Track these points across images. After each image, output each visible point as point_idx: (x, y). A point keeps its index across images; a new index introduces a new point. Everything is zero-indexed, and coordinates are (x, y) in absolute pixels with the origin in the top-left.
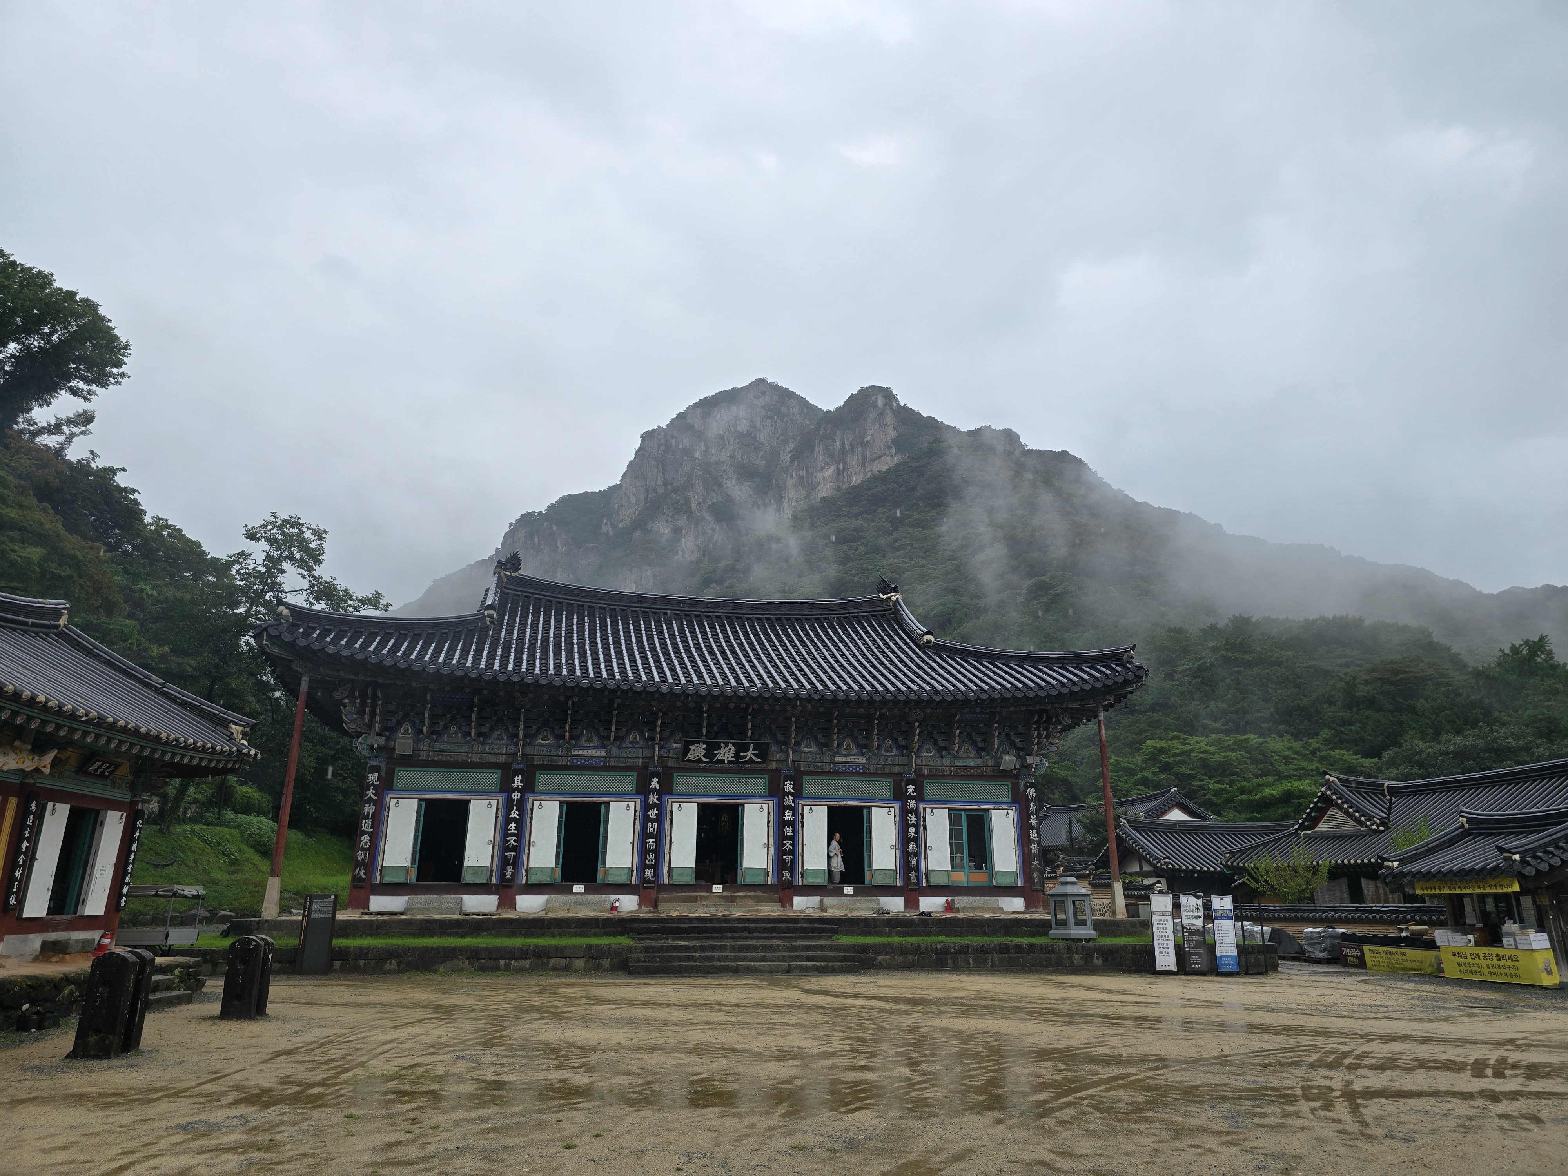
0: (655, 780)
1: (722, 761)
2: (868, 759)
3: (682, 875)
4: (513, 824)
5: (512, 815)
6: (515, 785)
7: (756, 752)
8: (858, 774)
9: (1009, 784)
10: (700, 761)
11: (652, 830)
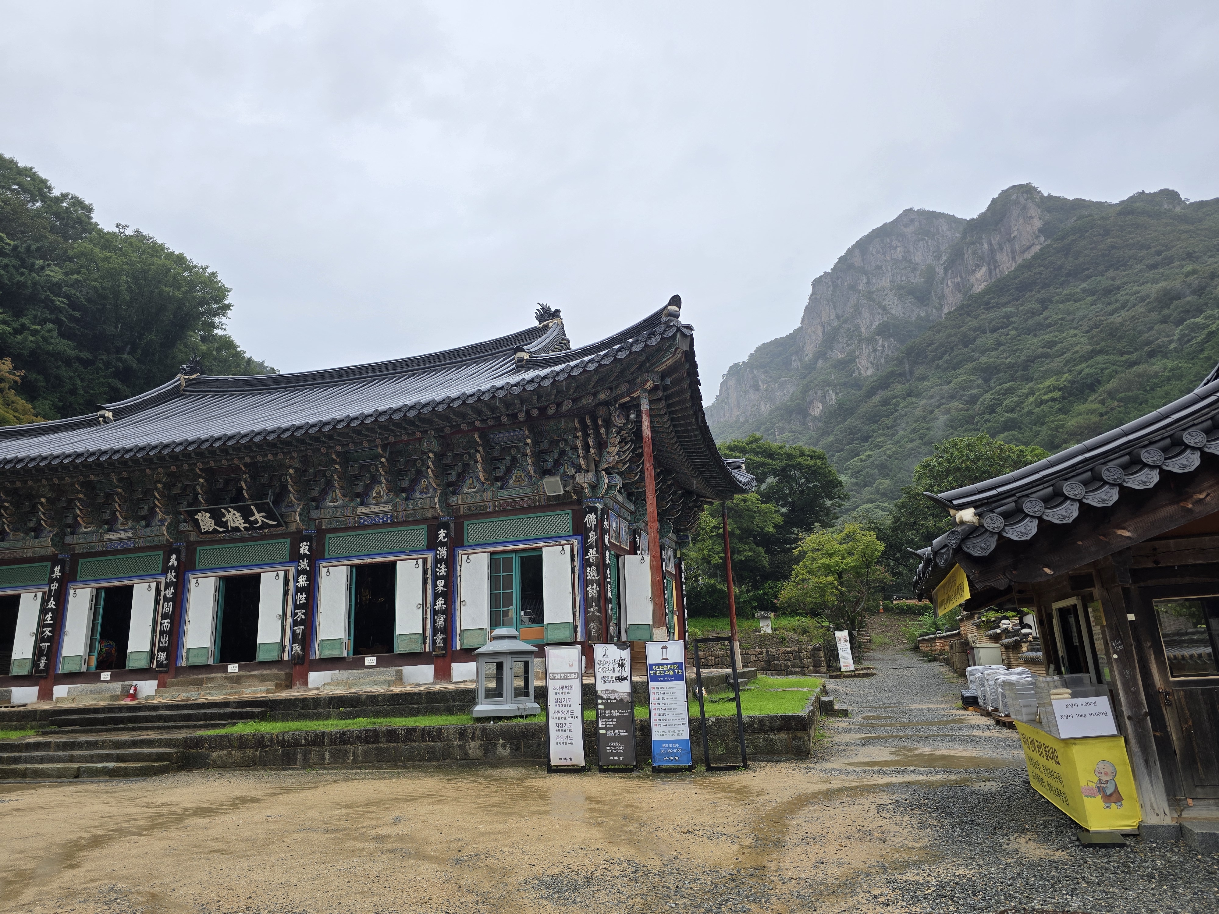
0: (174, 557)
1: (236, 529)
2: (395, 506)
3: (197, 656)
4: (50, 615)
5: (49, 606)
6: (54, 576)
7: (263, 514)
8: (385, 525)
9: (570, 512)
10: (215, 531)
11: (167, 610)
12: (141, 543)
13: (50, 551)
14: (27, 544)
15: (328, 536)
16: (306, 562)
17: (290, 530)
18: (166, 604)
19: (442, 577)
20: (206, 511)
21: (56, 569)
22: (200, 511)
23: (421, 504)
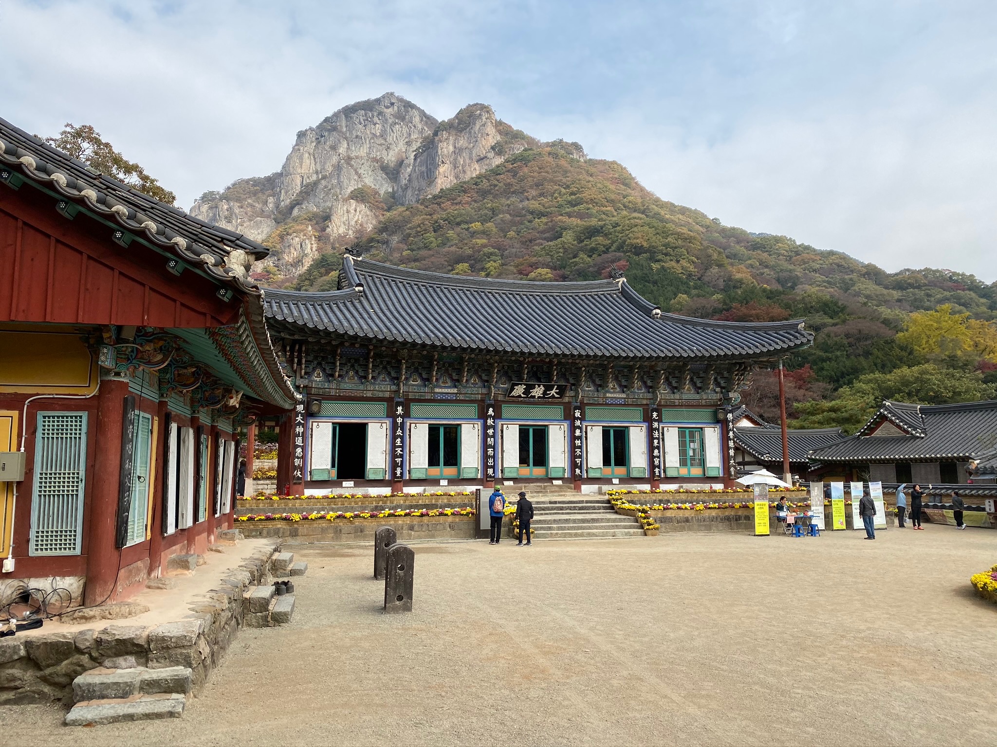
0: (491, 409)
1: (534, 397)
2: (628, 395)
3: (510, 472)
4: (399, 440)
5: (397, 434)
6: (398, 413)
7: (557, 390)
8: (621, 405)
9: (714, 410)
10: (520, 396)
11: (490, 443)
12: (462, 397)
13: (387, 395)
14: (369, 389)
15: (587, 407)
16: (579, 421)
17: (564, 401)
18: (489, 439)
19: (656, 438)
20: (525, 384)
21: (399, 408)
22: (521, 384)
23: (640, 395)
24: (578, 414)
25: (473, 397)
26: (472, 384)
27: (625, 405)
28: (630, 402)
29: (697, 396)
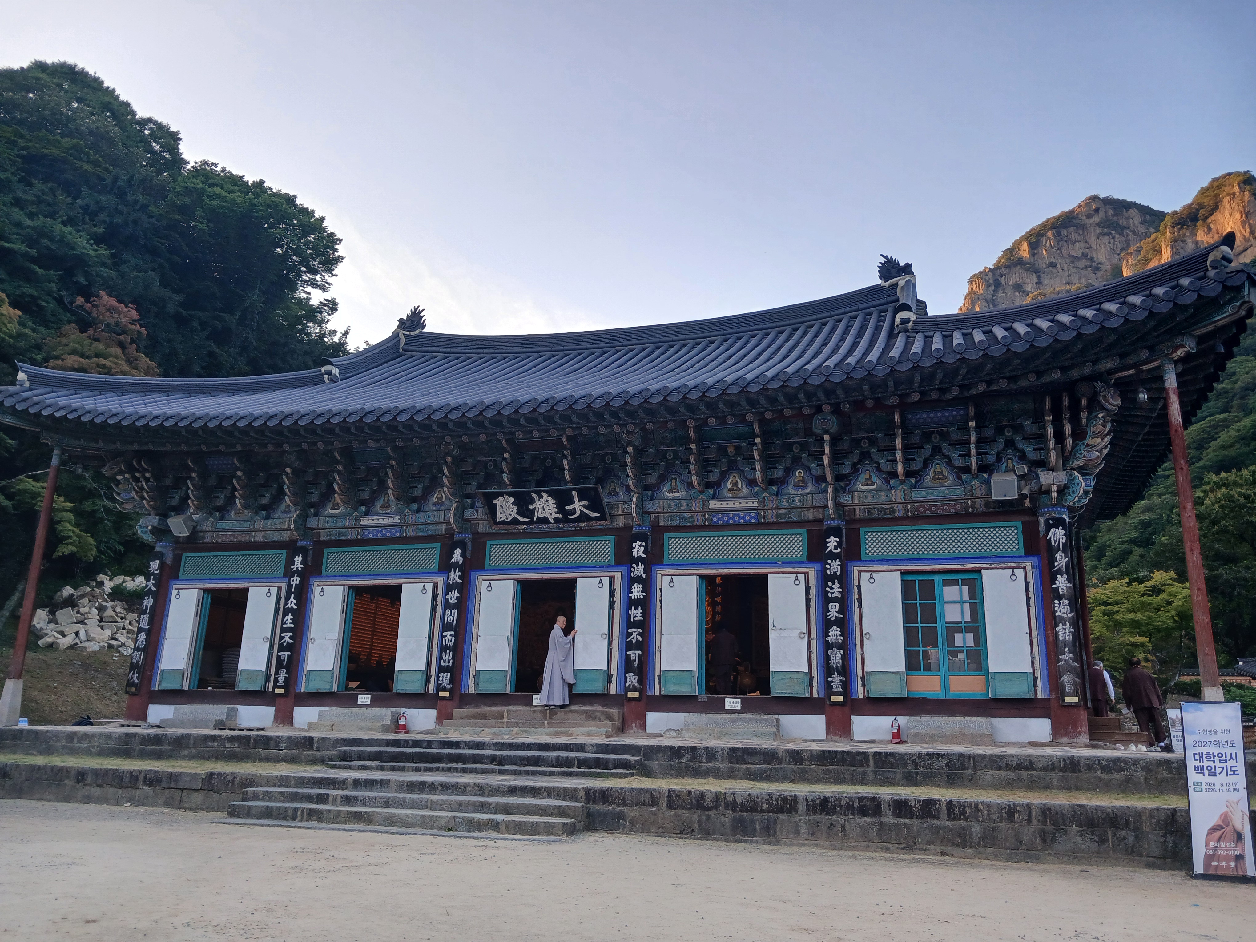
0: (458, 551)
1: (545, 520)
2: (762, 501)
3: (489, 681)
4: (290, 617)
5: (289, 606)
6: (294, 567)
7: (585, 503)
8: (747, 526)
9: (1019, 524)
10: (515, 521)
11: (450, 619)
12: (411, 532)
13: (286, 536)
14: (257, 526)
15: (667, 535)
16: (641, 567)
17: (615, 525)
18: (448, 611)
19: (835, 600)
20: (510, 494)
21: (296, 559)
23: (800, 501)
24: (638, 550)
25: (431, 530)
26: (435, 504)
27: (758, 525)
28: (771, 517)
29: (959, 492)
